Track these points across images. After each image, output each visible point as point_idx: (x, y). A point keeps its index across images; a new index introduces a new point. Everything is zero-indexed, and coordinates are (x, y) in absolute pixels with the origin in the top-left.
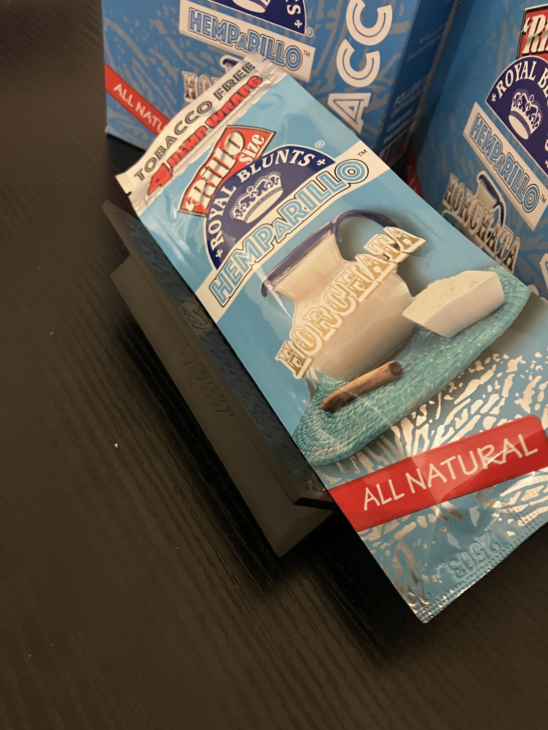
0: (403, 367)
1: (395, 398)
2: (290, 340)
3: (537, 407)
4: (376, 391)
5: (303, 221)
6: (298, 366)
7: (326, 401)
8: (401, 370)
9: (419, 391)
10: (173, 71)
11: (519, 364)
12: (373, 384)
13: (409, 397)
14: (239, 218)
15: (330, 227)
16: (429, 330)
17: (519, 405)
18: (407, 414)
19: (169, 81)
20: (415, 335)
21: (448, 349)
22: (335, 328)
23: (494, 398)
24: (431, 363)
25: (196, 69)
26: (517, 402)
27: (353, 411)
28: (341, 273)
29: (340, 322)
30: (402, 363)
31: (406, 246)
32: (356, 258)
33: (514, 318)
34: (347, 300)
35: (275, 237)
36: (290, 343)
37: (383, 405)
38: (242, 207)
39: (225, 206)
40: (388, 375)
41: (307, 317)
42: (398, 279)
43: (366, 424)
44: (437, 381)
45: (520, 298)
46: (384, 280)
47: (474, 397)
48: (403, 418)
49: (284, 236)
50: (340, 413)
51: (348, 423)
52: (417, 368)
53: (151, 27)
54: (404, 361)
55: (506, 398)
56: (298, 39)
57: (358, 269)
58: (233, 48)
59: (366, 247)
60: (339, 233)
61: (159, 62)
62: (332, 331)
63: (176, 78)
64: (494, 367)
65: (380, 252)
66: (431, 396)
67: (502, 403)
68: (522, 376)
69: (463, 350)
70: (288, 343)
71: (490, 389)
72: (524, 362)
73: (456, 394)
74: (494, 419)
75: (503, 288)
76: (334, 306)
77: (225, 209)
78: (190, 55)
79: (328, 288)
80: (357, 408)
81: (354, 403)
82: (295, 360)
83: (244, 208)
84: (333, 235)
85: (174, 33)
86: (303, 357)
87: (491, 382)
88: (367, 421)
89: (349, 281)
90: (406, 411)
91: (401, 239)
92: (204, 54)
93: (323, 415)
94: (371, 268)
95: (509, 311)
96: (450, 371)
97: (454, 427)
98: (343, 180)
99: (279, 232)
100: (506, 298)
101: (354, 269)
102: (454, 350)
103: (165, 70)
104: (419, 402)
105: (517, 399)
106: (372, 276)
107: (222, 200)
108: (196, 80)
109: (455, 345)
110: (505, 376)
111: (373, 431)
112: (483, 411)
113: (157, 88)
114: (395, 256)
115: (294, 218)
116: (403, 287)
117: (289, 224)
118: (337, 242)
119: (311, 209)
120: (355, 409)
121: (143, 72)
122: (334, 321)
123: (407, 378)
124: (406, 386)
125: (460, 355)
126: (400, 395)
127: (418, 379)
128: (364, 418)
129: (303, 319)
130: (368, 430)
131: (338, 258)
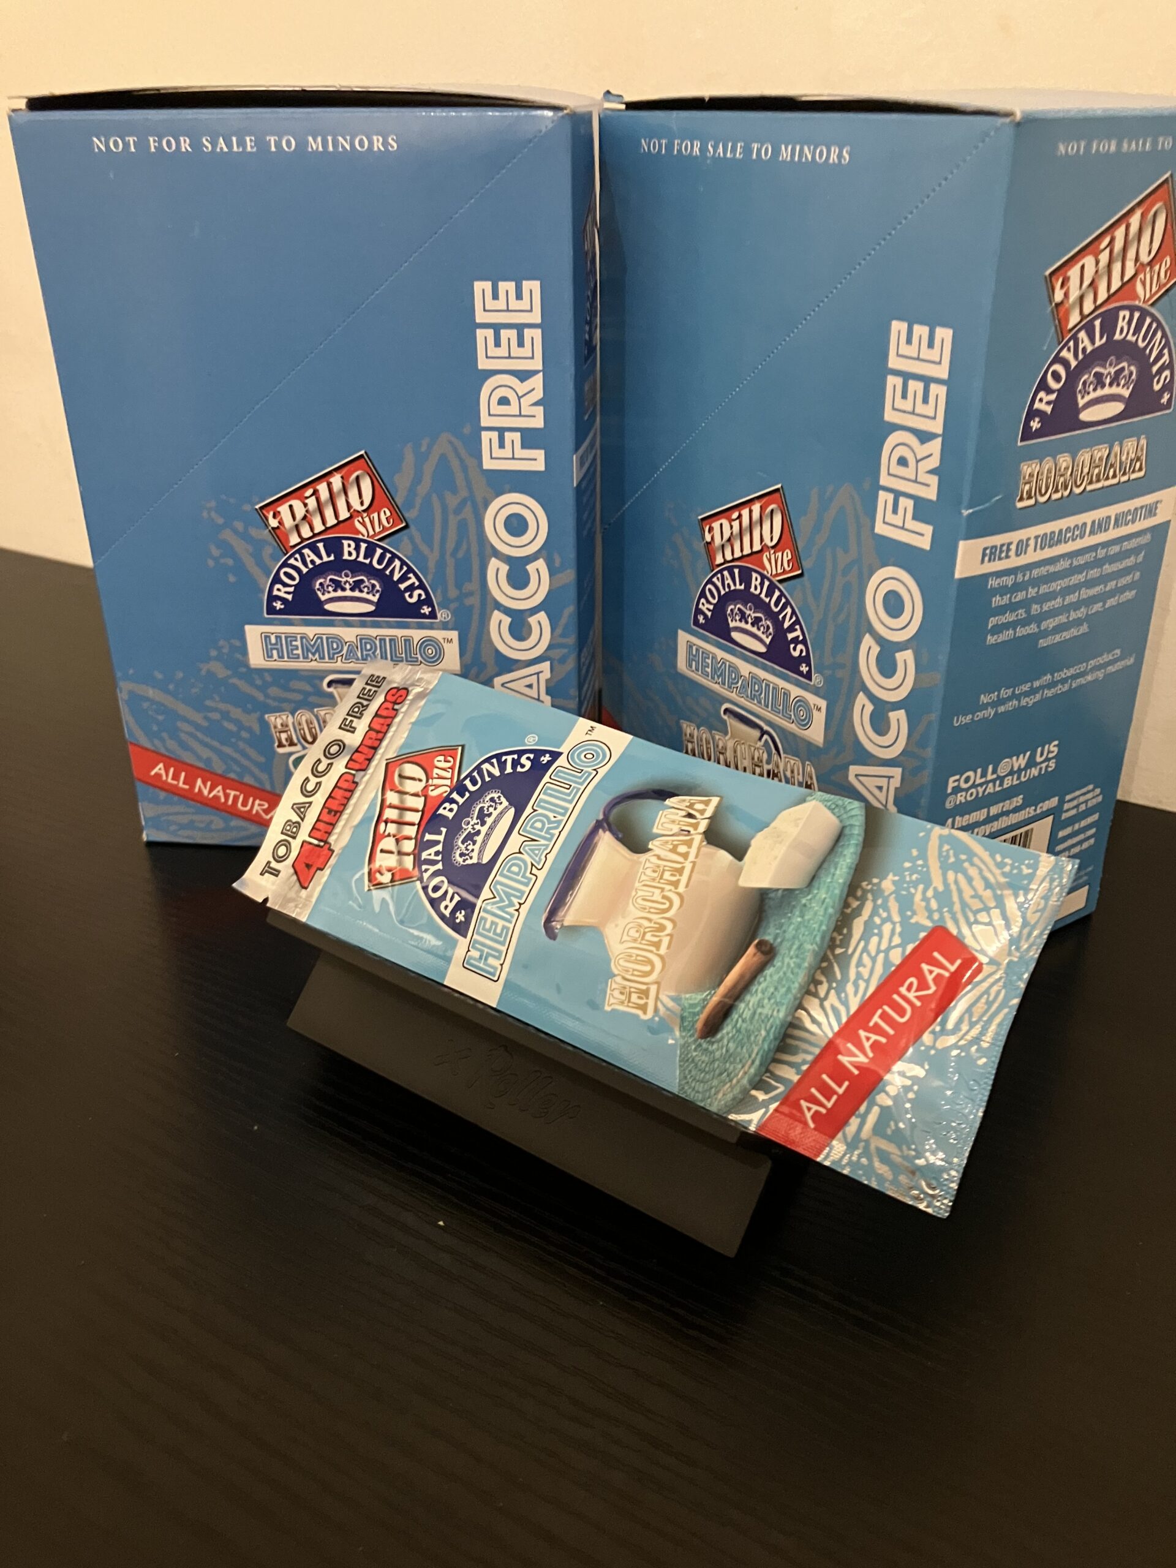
0: (772, 941)
1: (780, 980)
2: (615, 976)
3: (936, 916)
4: (756, 983)
5: (560, 832)
6: (642, 1002)
7: (699, 1025)
8: (771, 945)
9: (804, 960)
10: (251, 721)
11: (894, 883)
12: (747, 977)
13: (796, 970)
14: (469, 862)
15: (598, 825)
16: (777, 890)
17: (917, 923)
18: (804, 990)
19: (244, 734)
20: (767, 901)
21: (811, 899)
22: (668, 935)
23: (887, 928)
24: (800, 923)
25: (284, 705)
26: (913, 921)
27: (740, 1020)
28: (641, 870)
29: (669, 926)
30: (769, 938)
31: (702, 812)
32: (650, 846)
33: (861, 839)
34: (664, 897)
35: (532, 865)
36: (618, 979)
37: (772, 994)
38: (466, 848)
39: (440, 856)
40: (760, 957)
41: (625, 938)
42: (712, 849)
43: (763, 1026)
44: (818, 939)
45: (857, 815)
46: (697, 857)
47: (866, 937)
48: (802, 998)
49: (544, 859)
50: (725, 1031)
51: (741, 1037)
52: (788, 936)
53: (203, 673)
54: (769, 934)
55: (900, 922)
56: (431, 627)
57: (659, 857)
58: (339, 663)
59: (655, 831)
60: (614, 827)
61: (226, 715)
62: (666, 941)
63: (256, 728)
64: (870, 896)
65: (675, 829)
66: (819, 958)
67: (898, 929)
68: (904, 893)
69: (827, 893)
70: (615, 981)
71: (877, 920)
72: (897, 878)
73: (845, 943)
74: (900, 950)
75: (834, 814)
76: (652, 910)
77: (441, 860)
78: (274, 691)
79: (634, 893)
80: (743, 1012)
81: (736, 1009)
82: (634, 997)
83: (470, 847)
84: (608, 833)
85: (244, 670)
86: (644, 987)
87: (874, 913)
88: (763, 1021)
89: (655, 875)
90: (801, 987)
91: (691, 806)
92: (296, 684)
93: (705, 1045)
94: (674, 850)
95: (852, 835)
96: (826, 922)
97: (862, 978)
98: (585, 769)
99: (535, 857)
100: (841, 821)
101: (654, 860)
102: (817, 898)
103: (237, 722)
104: (809, 971)
105: (911, 917)
106: (681, 859)
107: (432, 850)
108: (290, 720)
109: (816, 892)
110: (886, 900)
111: (775, 1031)
112: (883, 947)
113: (227, 750)
114: (695, 826)
115: (545, 833)
116: (724, 856)
117: (543, 842)
118: (618, 839)
119: (563, 815)
120: (741, 1016)
121: (199, 734)
122: (662, 928)
123: (783, 950)
124: (787, 960)
125: (827, 900)
126: (785, 973)
127: (795, 947)
128: (758, 1020)
129: (621, 942)
130: (768, 1032)
131: (627, 856)
